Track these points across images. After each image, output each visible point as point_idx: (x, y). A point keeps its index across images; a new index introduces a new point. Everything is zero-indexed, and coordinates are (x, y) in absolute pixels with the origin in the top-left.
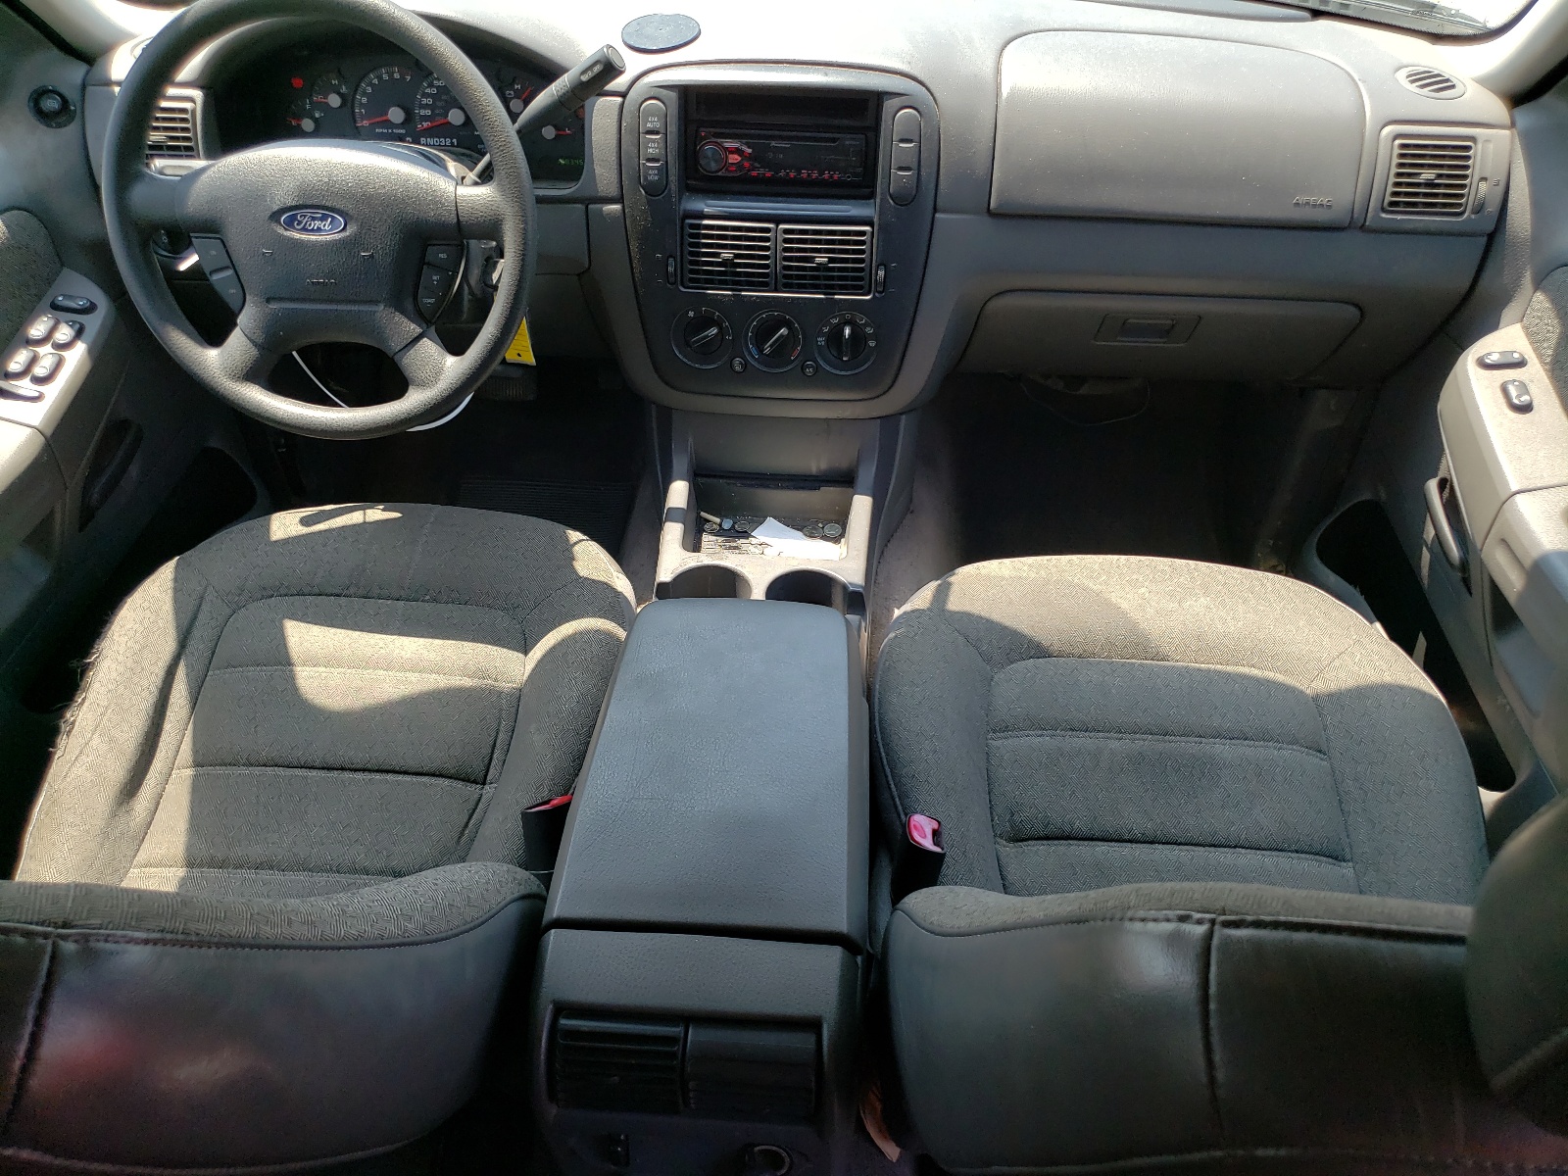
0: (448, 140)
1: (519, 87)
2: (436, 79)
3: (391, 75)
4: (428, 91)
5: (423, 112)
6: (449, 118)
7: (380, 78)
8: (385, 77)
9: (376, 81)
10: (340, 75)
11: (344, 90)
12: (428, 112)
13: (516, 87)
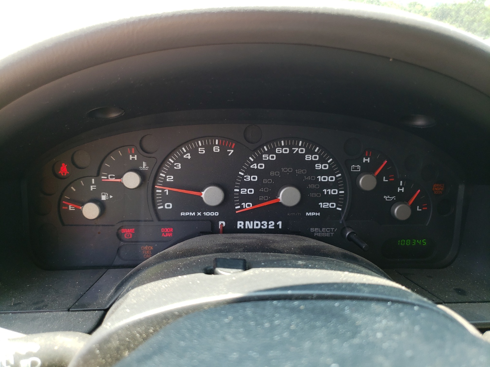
0: (272, 223)
1: (368, 160)
2: (265, 153)
3: (209, 148)
4: (254, 166)
5: (244, 191)
6: (280, 198)
7: (194, 152)
8: (202, 151)
9: (188, 156)
10: (143, 151)
11: (144, 166)
12: (251, 191)
13: (364, 160)
